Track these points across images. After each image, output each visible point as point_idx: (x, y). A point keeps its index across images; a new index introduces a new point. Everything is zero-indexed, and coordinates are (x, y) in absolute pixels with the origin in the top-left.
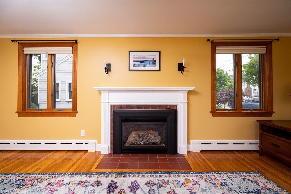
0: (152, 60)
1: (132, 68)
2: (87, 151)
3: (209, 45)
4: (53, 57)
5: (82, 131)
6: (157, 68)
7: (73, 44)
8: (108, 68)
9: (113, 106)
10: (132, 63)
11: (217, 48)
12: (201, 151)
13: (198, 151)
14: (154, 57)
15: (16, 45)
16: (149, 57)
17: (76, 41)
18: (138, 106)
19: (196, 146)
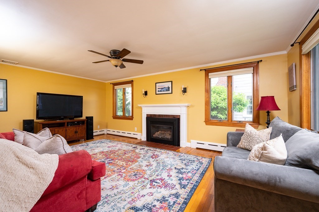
0: (167, 87)
1: (157, 93)
2: (137, 139)
3: (203, 73)
4: (124, 89)
5: (135, 128)
6: (170, 92)
7: (131, 82)
8: (146, 93)
9: (147, 115)
10: (157, 90)
11: (210, 74)
12: (197, 148)
13: (195, 147)
14: (169, 85)
15: (112, 85)
16: (166, 85)
17: (132, 80)
18: (159, 115)
19: (194, 144)
